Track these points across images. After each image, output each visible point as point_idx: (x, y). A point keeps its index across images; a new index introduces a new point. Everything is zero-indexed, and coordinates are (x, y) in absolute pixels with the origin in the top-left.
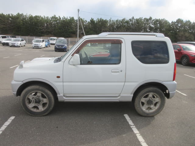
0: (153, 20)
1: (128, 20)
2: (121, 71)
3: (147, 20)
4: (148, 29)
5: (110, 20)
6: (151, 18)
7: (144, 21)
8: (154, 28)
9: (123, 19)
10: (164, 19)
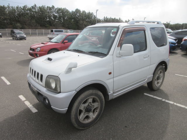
0: (56, 9)
1: (31, 8)
2: (149, 56)
3: (50, 9)
4: (52, 17)
5: (8, 6)
6: (53, 7)
7: (47, 9)
8: (58, 17)
9: (25, 6)
10: (65, 8)
